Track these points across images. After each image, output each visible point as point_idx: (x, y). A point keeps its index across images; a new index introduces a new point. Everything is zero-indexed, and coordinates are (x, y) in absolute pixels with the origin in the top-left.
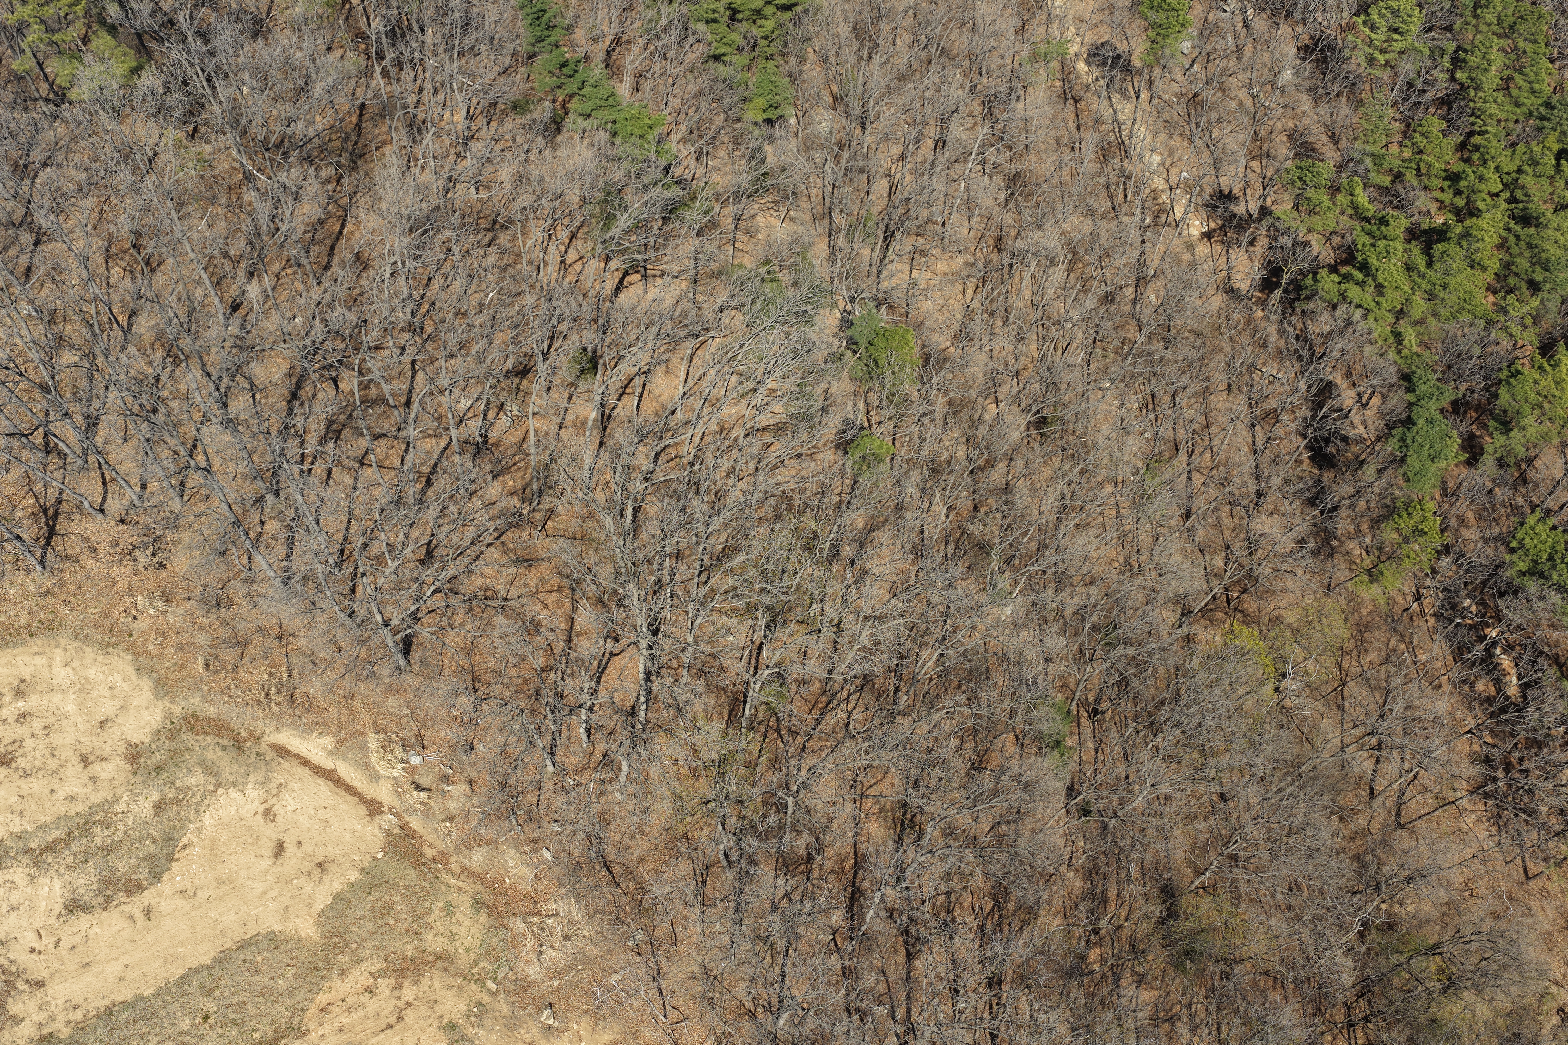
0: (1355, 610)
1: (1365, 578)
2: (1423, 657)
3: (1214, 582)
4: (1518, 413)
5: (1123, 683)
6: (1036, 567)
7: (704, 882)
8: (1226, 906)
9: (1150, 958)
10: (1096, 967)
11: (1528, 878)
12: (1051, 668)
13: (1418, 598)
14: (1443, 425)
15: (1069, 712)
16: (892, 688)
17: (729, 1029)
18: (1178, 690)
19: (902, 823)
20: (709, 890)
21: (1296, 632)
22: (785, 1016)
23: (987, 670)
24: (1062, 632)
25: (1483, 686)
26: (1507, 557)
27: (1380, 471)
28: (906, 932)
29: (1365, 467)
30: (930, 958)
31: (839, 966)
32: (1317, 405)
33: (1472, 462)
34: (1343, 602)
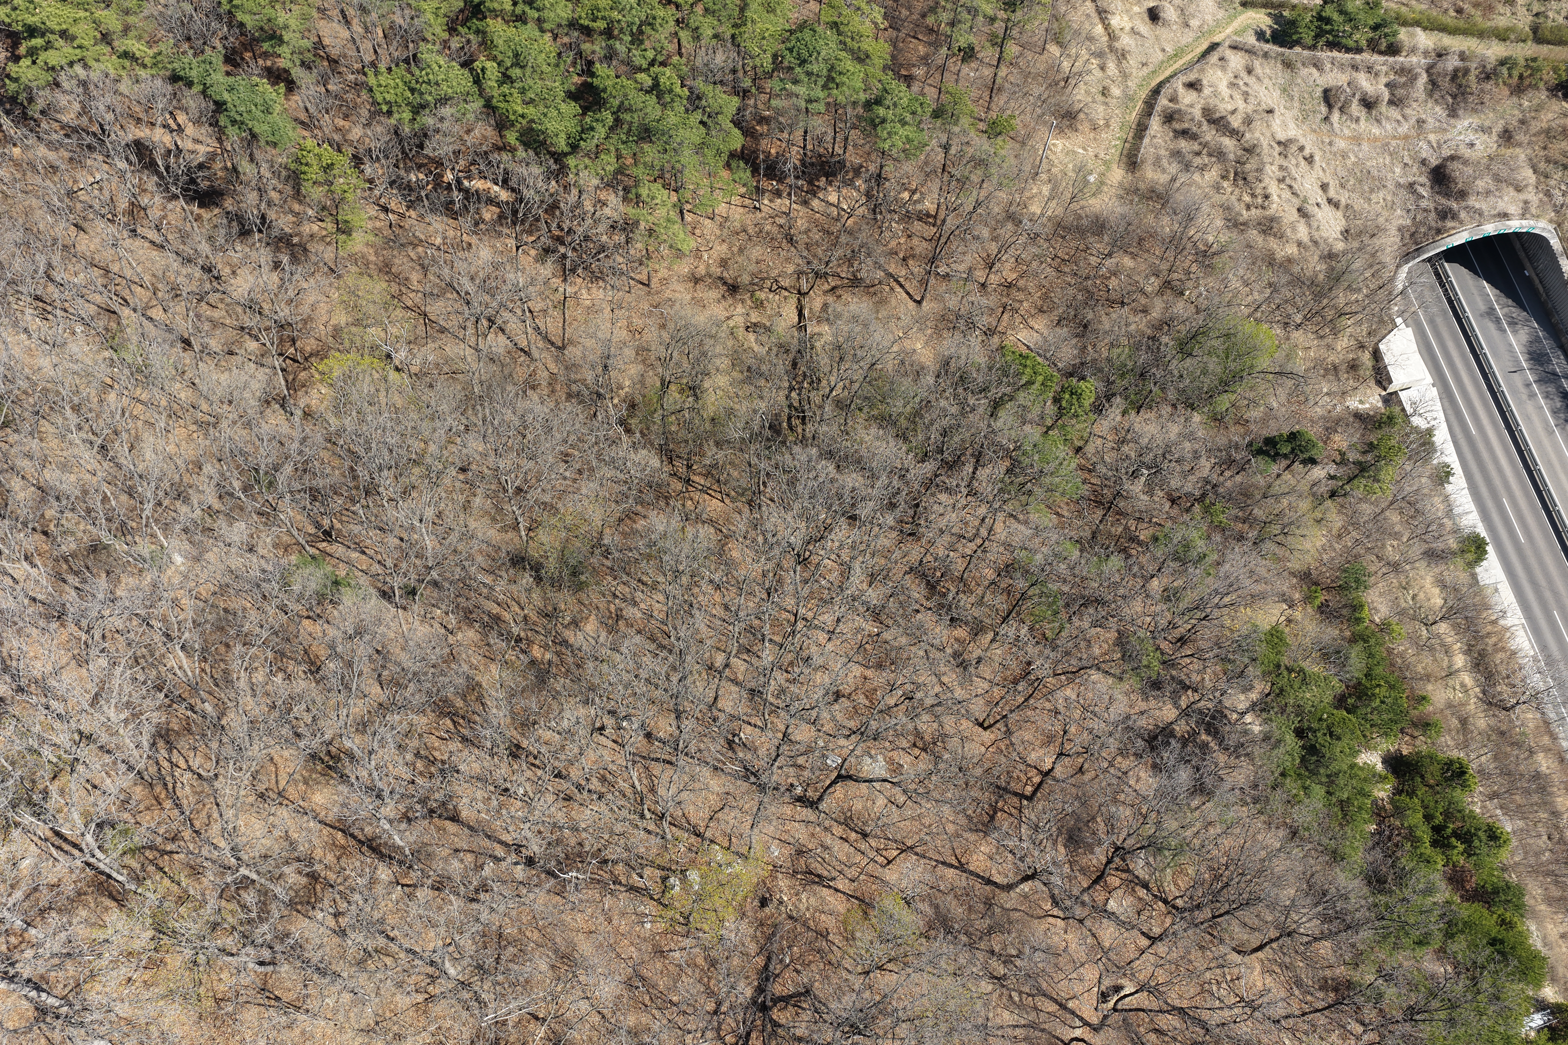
0: (367, 265)
1: (344, 237)
2: (438, 241)
3: (267, 361)
4: (269, 20)
5: (314, 494)
6: (149, 507)
7: (277, 999)
8: (554, 521)
9: (563, 607)
10: (548, 656)
11: (648, 285)
12: (261, 551)
13: (385, 210)
14: (240, 81)
15: (313, 557)
16: (189, 713)
17: (432, 1028)
18: (349, 450)
19: (330, 767)
20: (287, 997)
21: (357, 323)
22: (447, 964)
23: (226, 610)
24: (231, 519)
25: (489, 214)
26: (393, 121)
27: (252, 159)
28: (432, 811)
29: (240, 169)
30: (464, 800)
31: (430, 892)
32: (151, 166)
33: (291, 86)
34: (354, 269)
